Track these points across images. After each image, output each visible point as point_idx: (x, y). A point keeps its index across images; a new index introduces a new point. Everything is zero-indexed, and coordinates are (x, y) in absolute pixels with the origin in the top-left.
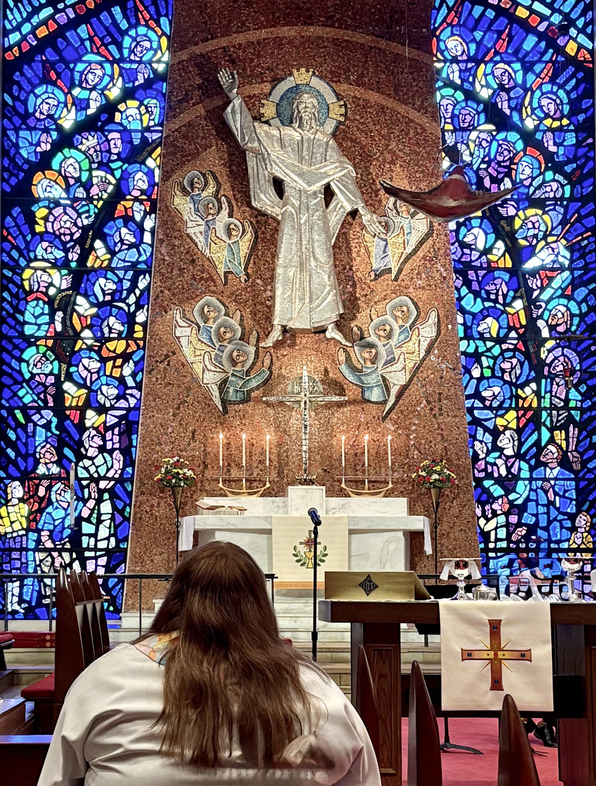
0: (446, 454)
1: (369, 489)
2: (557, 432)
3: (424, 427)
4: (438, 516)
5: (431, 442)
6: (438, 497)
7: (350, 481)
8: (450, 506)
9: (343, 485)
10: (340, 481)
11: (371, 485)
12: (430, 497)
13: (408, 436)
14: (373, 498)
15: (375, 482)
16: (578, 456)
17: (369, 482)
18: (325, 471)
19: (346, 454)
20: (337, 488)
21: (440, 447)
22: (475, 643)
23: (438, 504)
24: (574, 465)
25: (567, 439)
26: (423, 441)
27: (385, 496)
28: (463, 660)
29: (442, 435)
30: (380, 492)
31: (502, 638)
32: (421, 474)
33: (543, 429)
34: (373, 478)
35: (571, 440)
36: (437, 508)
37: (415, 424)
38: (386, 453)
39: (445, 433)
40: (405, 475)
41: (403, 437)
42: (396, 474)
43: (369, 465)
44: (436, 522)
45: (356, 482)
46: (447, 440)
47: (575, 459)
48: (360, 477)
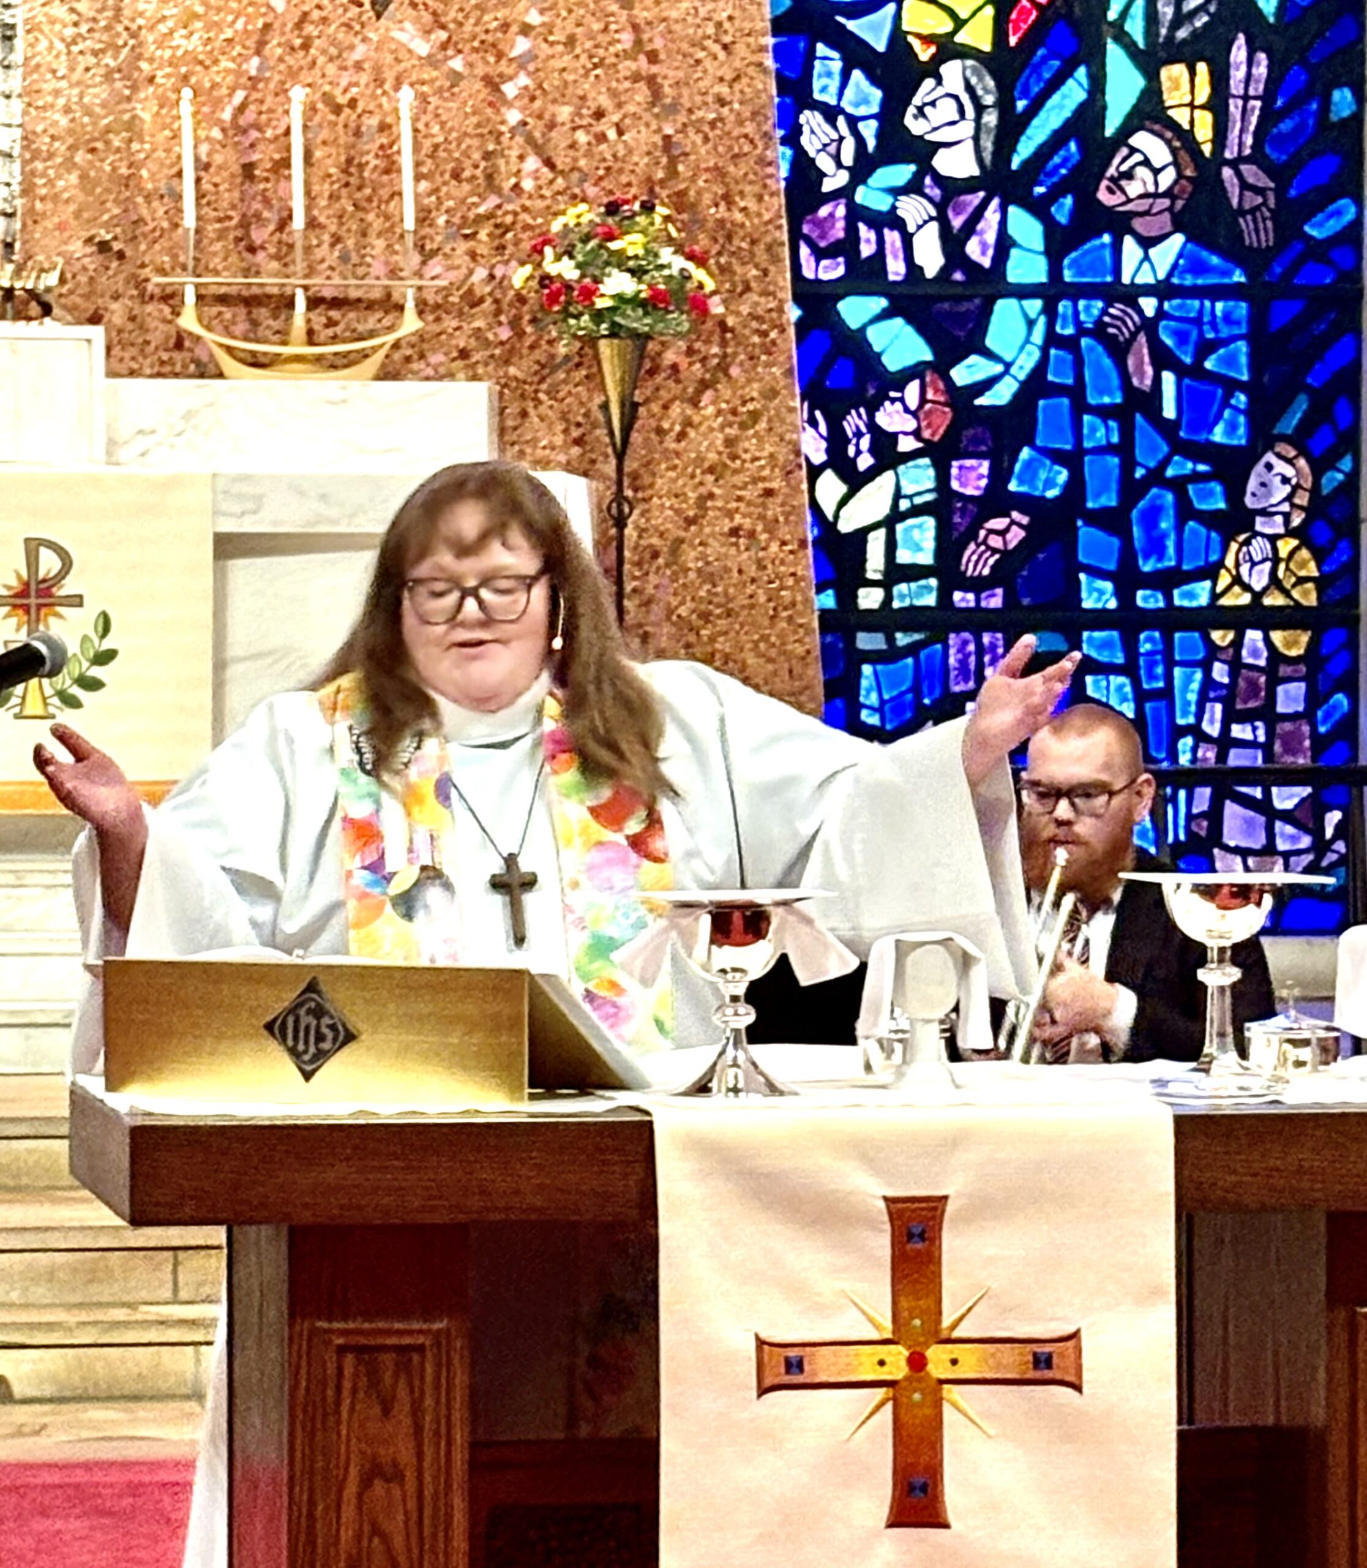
0: (672, 172)
1: (311, 337)
2: (1173, 74)
3: (571, 42)
4: (630, 465)
5: (599, 114)
6: (632, 380)
7: (223, 299)
8: (688, 423)
9: (188, 320)
10: (171, 298)
11: (318, 319)
12: (596, 379)
13: (493, 84)
14: (330, 384)
15: (337, 303)
16: (1264, 181)
17: (314, 303)
18: (104, 247)
19: (202, 166)
20: (158, 333)
21: (641, 137)
22: (820, 1309)
23: (630, 411)
24: (1245, 224)
25: (1218, 105)
26: (564, 113)
27: (386, 374)
28: (763, 1391)
29: (652, 81)
30: (365, 355)
31: (949, 1283)
32: (551, 267)
33: (1115, 56)
34: (328, 286)
35: (1235, 107)
36: (627, 428)
37: (526, 30)
38: (391, 168)
39: (668, 73)
40: (481, 273)
41: (473, 89)
42: (435, 267)
43: (312, 224)
44: (619, 497)
45: (250, 302)
46: (673, 108)
47: (1253, 200)
48: (269, 281)
